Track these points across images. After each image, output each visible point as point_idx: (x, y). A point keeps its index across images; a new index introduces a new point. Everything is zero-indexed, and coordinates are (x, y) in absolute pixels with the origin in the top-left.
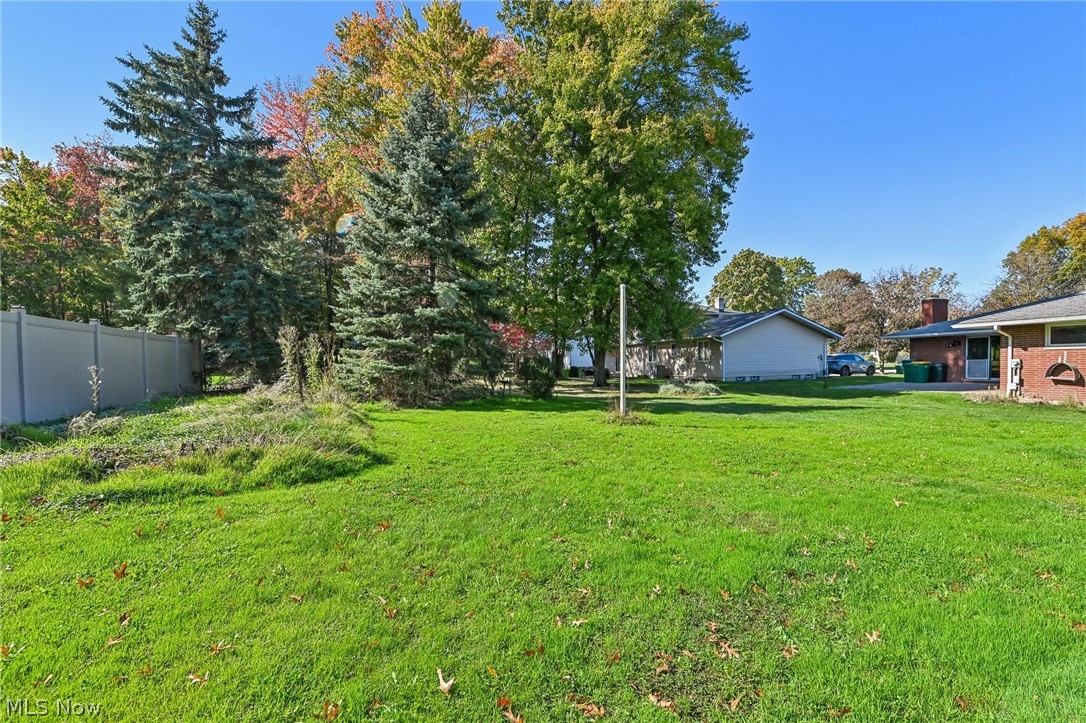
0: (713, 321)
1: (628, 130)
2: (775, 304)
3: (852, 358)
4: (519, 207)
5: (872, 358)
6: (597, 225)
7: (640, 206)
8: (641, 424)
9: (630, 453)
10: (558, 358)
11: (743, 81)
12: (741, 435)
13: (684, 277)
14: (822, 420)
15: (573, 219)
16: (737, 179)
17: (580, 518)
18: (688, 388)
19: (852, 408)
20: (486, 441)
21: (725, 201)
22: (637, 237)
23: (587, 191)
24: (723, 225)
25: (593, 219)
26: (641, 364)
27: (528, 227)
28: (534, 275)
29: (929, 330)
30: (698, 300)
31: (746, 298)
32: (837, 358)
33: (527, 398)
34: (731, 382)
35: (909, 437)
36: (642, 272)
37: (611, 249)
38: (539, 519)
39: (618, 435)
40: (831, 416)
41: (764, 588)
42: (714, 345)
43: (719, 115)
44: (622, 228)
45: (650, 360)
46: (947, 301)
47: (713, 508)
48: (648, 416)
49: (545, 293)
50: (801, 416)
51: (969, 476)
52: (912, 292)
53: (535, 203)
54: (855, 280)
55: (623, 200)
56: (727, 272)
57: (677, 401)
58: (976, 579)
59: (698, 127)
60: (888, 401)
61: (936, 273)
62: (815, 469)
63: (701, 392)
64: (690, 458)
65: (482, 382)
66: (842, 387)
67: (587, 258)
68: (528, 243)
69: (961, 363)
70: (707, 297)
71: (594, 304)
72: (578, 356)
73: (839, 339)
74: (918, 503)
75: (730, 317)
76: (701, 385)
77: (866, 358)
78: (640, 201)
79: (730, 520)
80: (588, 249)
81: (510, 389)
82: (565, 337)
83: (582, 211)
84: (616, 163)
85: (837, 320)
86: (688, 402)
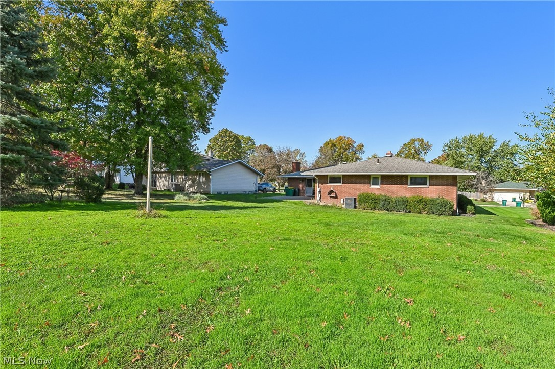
0: (207, 162)
1: (162, 50)
2: (237, 157)
3: (268, 184)
4: (83, 75)
5: (276, 185)
6: (140, 99)
7: (168, 94)
8: (159, 217)
9: (148, 235)
10: (110, 177)
11: (224, 45)
12: (213, 222)
13: (191, 137)
14: (251, 213)
15: (123, 92)
16: (220, 93)
17: (101, 278)
18: (191, 197)
19: (264, 207)
20: (37, 233)
21: (214, 102)
22: (166, 110)
23: (134, 78)
24: (213, 115)
25: (138, 95)
26: (166, 183)
27: (89, 90)
28: (92, 121)
29: (295, 175)
30: (198, 151)
31: (225, 153)
32: (262, 184)
33: (81, 202)
34: (215, 194)
35: (282, 220)
36: (168, 131)
37: (149, 115)
38: (69, 283)
39: (143, 224)
40: (256, 211)
41: (205, 299)
42: (207, 175)
43: (212, 59)
44: (156, 104)
45: (172, 181)
46: (300, 163)
47: (190, 261)
48: (164, 212)
49: (100, 134)
50: (243, 211)
51: (299, 235)
52: (290, 158)
53: (95, 76)
54: (270, 150)
55: (158, 88)
56: (216, 138)
57: (184, 204)
58: (291, 278)
59: (201, 61)
60: (279, 204)
61: (299, 151)
62: (243, 236)
63: (198, 199)
64: (183, 235)
65: (42, 191)
66: (262, 198)
67: (132, 117)
68: (89, 101)
69: (304, 188)
70: (205, 150)
71: (136, 146)
72: (124, 176)
73: (263, 176)
74: (279, 248)
75: (215, 161)
76: (198, 195)
77: (273, 185)
78: (167, 91)
79: (197, 266)
80: (134, 112)
81: (68, 196)
82: (115, 164)
83: (129, 89)
84: (153, 67)
85: (263, 167)
86: (190, 205)
